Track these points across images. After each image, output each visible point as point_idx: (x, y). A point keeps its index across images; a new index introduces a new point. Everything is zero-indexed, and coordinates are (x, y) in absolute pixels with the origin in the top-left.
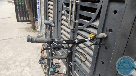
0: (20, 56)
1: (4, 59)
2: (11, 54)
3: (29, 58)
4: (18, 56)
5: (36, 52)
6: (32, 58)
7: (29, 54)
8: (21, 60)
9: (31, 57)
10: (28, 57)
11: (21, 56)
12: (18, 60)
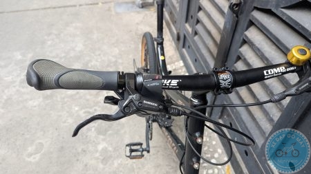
0: (97, 53)
1: (64, 57)
2: (80, 47)
3: (116, 61)
4: (94, 53)
5: (133, 46)
6: (122, 63)
7: (116, 51)
8: (98, 64)
9: (120, 61)
10: (114, 60)
11: (99, 55)
12: (92, 64)
